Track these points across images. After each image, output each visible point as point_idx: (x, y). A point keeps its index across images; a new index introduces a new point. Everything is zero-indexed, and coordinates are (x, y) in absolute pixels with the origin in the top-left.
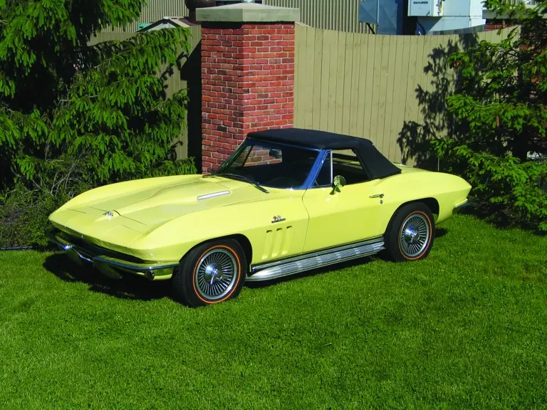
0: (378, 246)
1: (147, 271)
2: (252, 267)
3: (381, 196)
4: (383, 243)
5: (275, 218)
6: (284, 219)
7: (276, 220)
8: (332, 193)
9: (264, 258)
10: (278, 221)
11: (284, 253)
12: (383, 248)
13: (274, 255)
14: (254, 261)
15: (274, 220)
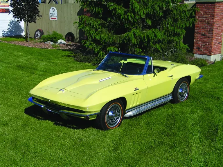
0: (170, 98)
1: (87, 116)
2: (126, 111)
3: (172, 76)
4: (172, 96)
5: (135, 89)
6: (139, 89)
7: (136, 89)
8: (154, 76)
9: (131, 106)
10: (137, 90)
11: (138, 104)
12: (172, 98)
13: (134, 105)
14: (127, 108)
15: (135, 90)
